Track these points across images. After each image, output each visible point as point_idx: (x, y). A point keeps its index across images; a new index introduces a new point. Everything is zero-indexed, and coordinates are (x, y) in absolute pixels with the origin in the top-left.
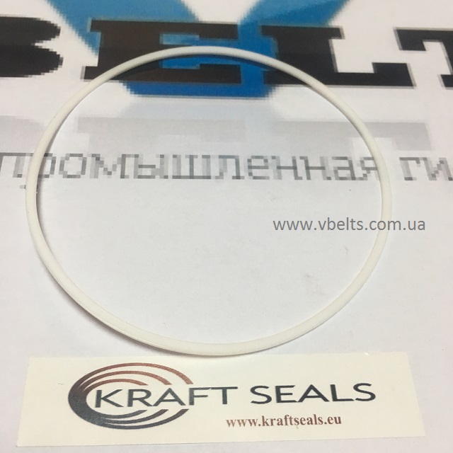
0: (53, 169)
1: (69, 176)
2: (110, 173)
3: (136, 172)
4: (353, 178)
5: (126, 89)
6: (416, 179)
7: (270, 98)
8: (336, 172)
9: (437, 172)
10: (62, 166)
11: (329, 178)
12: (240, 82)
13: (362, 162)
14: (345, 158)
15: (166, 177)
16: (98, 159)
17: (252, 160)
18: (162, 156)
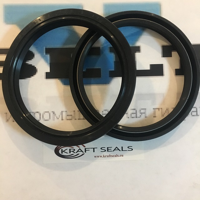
0: (40, 118)
1: (46, 120)
2: (58, 119)
3: (66, 118)
4: (136, 117)
5: (60, 83)
6: (157, 117)
7: (111, 84)
8: (131, 115)
9: (165, 114)
10: (43, 116)
11: (128, 118)
12: (101, 77)
13: (140, 111)
14: (135, 109)
15: (76, 119)
16: (54, 113)
17: (104, 111)
18: (74, 111)
